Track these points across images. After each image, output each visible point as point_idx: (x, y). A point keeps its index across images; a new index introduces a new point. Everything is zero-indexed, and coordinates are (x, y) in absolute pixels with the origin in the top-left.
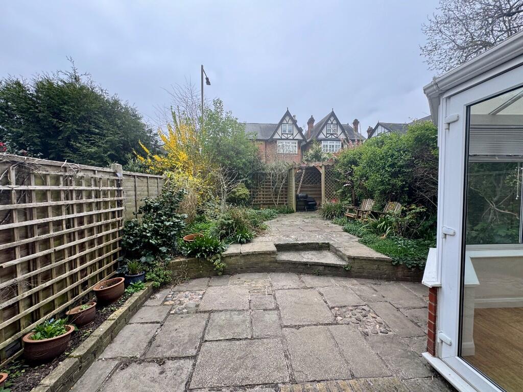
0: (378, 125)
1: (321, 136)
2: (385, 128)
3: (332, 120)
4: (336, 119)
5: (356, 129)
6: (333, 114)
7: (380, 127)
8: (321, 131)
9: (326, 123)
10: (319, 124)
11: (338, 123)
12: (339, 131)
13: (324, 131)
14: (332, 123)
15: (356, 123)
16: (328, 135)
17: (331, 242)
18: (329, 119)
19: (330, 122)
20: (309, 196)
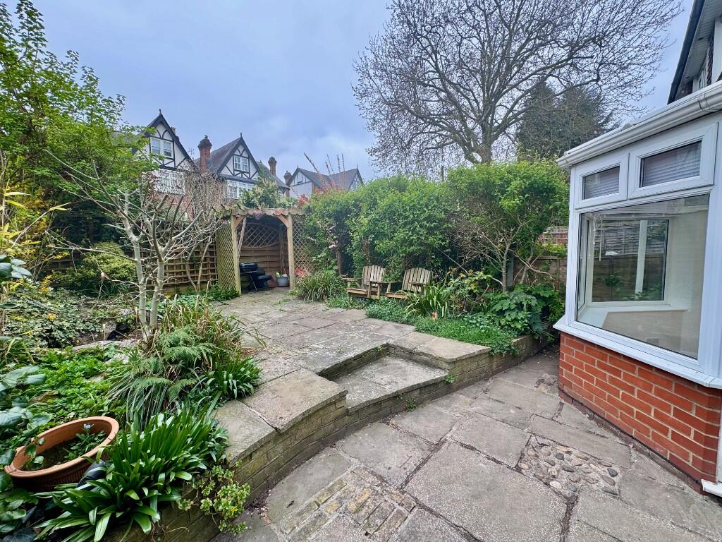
0: (298, 170)
1: (225, 172)
2: (306, 176)
3: (241, 150)
4: (246, 149)
5: (273, 171)
6: (241, 142)
7: (299, 174)
8: (224, 164)
9: (232, 154)
10: (221, 153)
11: (250, 157)
12: (253, 170)
13: (230, 165)
14: (241, 156)
15: (272, 162)
16: (236, 173)
17: (391, 342)
18: (236, 148)
19: (237, 153)
20: (260, 265)
